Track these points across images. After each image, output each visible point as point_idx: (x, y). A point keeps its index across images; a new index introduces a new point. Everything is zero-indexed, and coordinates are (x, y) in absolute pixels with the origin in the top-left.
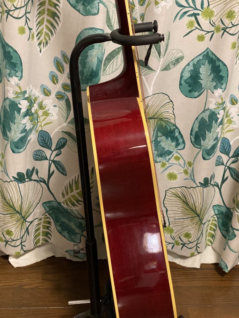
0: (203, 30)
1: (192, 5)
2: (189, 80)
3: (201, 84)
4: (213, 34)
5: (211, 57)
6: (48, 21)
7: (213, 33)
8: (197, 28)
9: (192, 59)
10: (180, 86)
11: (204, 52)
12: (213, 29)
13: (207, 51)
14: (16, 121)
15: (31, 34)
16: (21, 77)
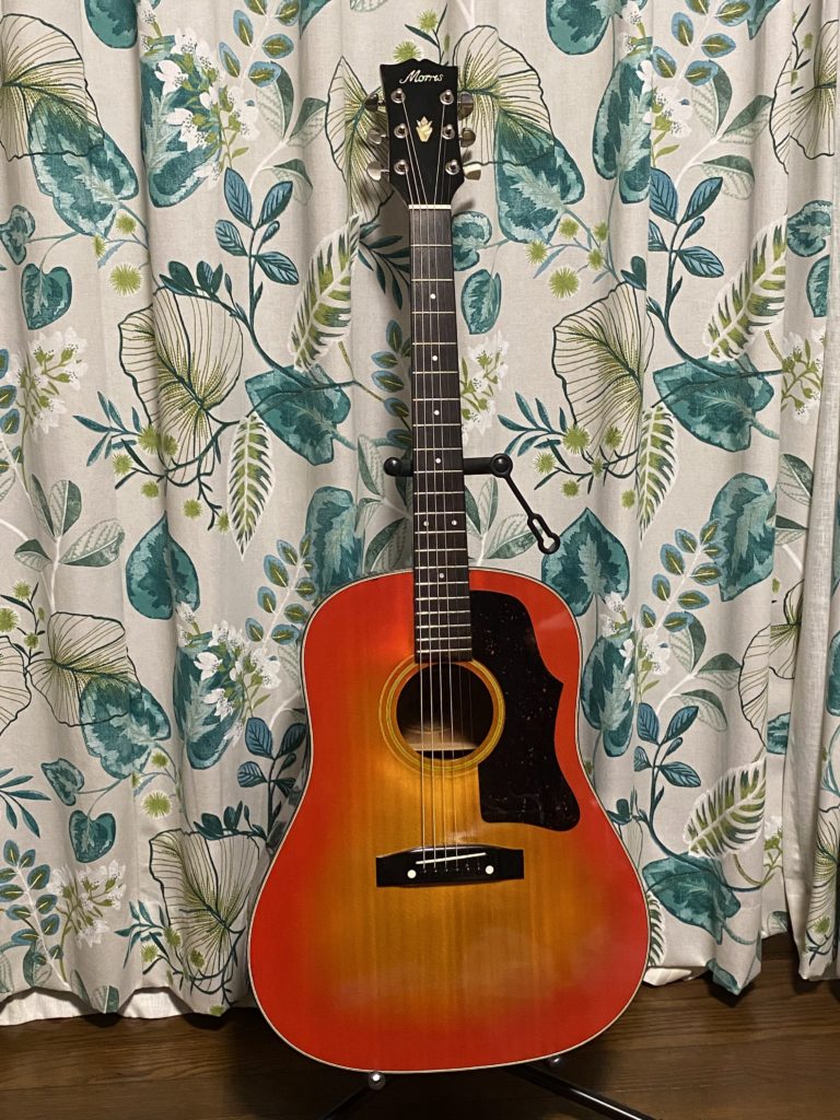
0: (572, 473)
1: (542, 425)
2: (561, 580)
3: (586, 585)
4: (592, 479)
5: (594, 525)
6: (251, 488)
7: (590, 477)
8: (560, 470)
11: (581, 517)
12: (590, 468)
13: (586, 514)
14: (192, 697)
15: (216, 517)
16: (197, 603)
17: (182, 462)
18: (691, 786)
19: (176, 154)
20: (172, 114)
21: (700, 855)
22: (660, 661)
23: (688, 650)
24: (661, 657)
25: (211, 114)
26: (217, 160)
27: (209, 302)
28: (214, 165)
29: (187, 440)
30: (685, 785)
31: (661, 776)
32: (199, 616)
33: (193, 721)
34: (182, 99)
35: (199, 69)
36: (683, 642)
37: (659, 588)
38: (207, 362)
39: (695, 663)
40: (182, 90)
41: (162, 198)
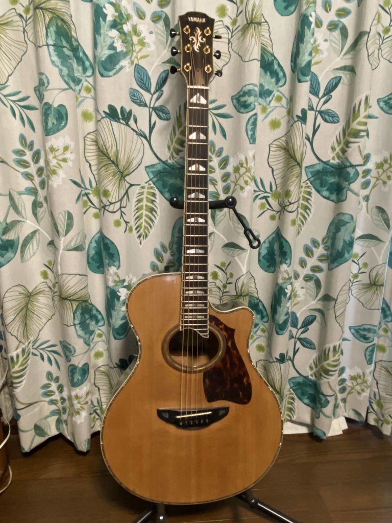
0: (274, 211)
1: (262, 189)
2: (267, 256)
8: (269, 209)
14: (116, 308)
15: (128, 228)
16: (119, 267)
17: (113, 201)
19: (112, 52)
20: (110, 31)
22: (300, 294)
23: (313, 291)
25: (128, 35)
26: (131, 58)
27: (125, 126)
28: (129, 61)
29: (115, 192)
32: (120, 272)
33: (116, 319)
34: (115, 25)
35: (123, 12)
36: (311, 287)
37: (302, 263)
38: (124, 155)
39: (316, 297)
40: (115, 21)
41: (105, 73)
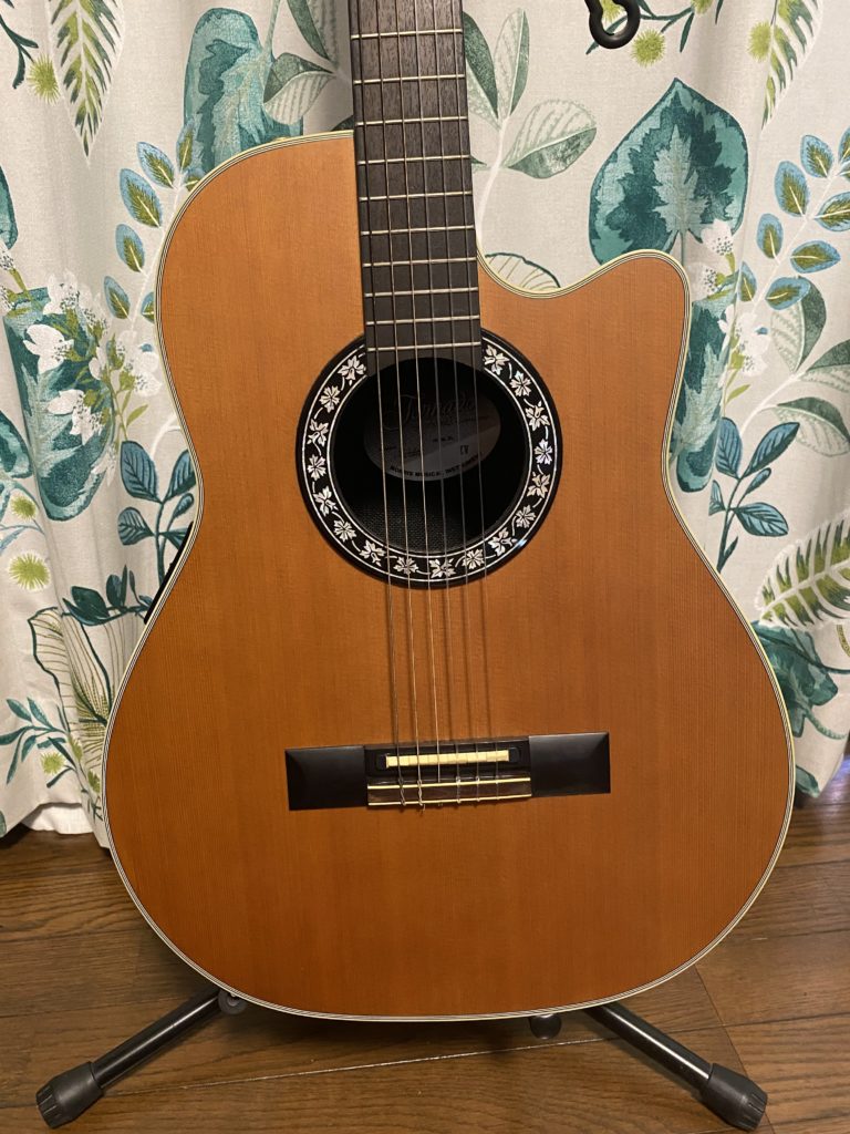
0: (654, 17)
2: (622, 216)
3: (664, 220)
5: (688, 109)
7: (688, 15)
9: (625, 134)
10: (594, 241)
11: (662, 100)
12: (687, 2)
13: (674, 91)
18: (774, 534)
21: (775, 624)
22: (754, 356)
23: (795, 337)
24: (755, 348)
30: (767, 534)
31: (736, 522)
36: (790, 326)
37: (767, 237)
39: (804, 358)
